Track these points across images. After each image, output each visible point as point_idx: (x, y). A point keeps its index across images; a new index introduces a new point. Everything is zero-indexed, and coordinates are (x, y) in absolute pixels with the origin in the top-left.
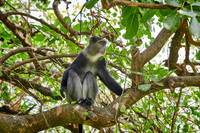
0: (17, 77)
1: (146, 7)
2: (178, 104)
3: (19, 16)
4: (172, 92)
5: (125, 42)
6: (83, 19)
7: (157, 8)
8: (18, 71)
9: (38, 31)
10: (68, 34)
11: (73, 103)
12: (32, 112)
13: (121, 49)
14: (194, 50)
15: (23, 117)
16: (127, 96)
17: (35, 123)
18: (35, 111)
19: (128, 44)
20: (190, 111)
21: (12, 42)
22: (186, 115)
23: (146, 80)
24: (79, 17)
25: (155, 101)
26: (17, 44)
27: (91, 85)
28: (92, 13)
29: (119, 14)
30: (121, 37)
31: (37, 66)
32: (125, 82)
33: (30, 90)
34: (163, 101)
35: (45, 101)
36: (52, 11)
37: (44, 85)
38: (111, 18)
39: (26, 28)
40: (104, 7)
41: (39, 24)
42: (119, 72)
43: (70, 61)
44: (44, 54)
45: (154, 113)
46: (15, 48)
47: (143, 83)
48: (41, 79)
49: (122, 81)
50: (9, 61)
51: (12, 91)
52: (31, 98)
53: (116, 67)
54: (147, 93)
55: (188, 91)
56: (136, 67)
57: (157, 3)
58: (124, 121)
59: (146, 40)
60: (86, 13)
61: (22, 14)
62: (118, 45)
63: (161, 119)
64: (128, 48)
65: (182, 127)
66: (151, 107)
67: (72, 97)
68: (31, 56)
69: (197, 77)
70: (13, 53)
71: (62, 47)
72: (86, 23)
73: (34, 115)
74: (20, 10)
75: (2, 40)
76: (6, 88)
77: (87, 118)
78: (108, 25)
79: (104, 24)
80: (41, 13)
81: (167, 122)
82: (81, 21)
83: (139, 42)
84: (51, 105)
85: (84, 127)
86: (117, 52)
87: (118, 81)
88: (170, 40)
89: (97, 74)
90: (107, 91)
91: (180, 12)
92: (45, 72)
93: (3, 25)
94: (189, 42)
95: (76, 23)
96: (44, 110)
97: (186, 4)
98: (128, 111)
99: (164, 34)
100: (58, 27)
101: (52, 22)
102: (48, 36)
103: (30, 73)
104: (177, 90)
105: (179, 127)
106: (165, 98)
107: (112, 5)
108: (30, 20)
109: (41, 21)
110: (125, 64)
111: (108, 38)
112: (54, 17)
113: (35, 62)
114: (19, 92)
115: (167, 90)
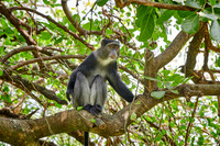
0: (19, 77)
1: (163, 8)
2: (193, 114)
3: (25, 12)
4: (188, 101)
5: (138, 44)
6: (94, 18)
7: (175, 9)
8: (20, 71)
9: (44, 29)
10: (77, 33)
11: (79, 108)
12: (34, 117)
13: (133, 52)
14: (213, 56)
15: (24, 121)
16: (139, 103)
17: (37, 128)
18: (37, 116)
19: (142, 47)
20: (206, 122)
21: (15, 39)
22: (202, 127)
23: (160, 87)
24: (89, 16)
25: (168, 110)
26: (21, 41)
27: (100, 90)
28: (104, 12)
29: (133, 14)
30: (134, 38)
31: (42, 66)
32: (137, 88)
33: (33, 92)
34: (178, 110)
35: (49, 105)
36: (61, 8)
37: (48, 88)
38: (125, 17)
39: (31, 24)
40: (117, 6)
41: (45, 21)
42: (131, 77)
43: (77, 62)
44: (50, 54)
45: (167, 123)
46: (18, 46)
47: (157, 90)
48: (46, 81)
49: (134, 87)
50: (11, 60)
51: (14, 93)
52: (33, 101)
53: (127, 71)
54: (161, 101)
55: (205, 100)
56: (150, 72)
57: (176, 3)
58: (134, 131)
59: (161, 43)
60: (97, 12)
61: (27, 10)
62: (131, 47)
63: (175, 130)
64: (142, 51)
65: (197, 139)
66: (164, 116)
67: (79, 102)
68: (36, 56)
69: (215, 86)
70: (16, 52)
71: (69, 47)
72: (97, 21)
73: (36, 120)
74: (25, 6)
75: (5, 37)
76: (6, 89)
77: (94, 126)
78: (120, 25)
79: (117, 24)
80: (48, 9)
81: (181, 133)
82: (91, 20)
83: (154, 45)
84: (54, 110)
85: (90, 135)
86: (130, 55)
87: (129, 86)
88: (188, 44)
89: (107, 78)
90: (117, 97)
91: (201, 14)
92: (50, 74)
93: (7, 21)
94: (209, 47)
95: (87, 21)
96: (47, 115)
97: (207, 6)
98: (139, 119)
99: (182, 37)
100: (67, 25)
101: (60, 19)
102: (55, 34)
103: (33, 74)
104: (193, 99)
105: (193, 139)
106: (180, 107)
107: (126, 4)
108: (36, 17)
109: (48, 18)
110: (137, 68)
111: (120, 39)
112: (62, 14)
113: (40, 62)
114: (21, 94)
115: (182, 99)
